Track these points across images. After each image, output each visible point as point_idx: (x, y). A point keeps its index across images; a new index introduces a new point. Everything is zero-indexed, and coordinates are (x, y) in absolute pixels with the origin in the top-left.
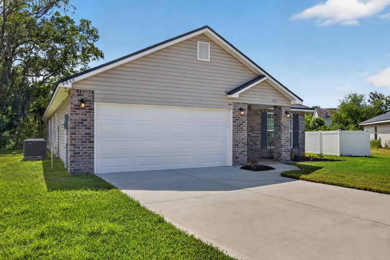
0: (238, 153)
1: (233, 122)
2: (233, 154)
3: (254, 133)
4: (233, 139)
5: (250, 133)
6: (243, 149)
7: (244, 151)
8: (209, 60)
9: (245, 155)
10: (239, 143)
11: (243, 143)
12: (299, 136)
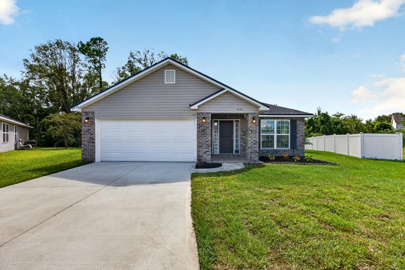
0: (202, 153)
1: (197, 128)
2: (197, 153)
4: (198, 141)
5: (243, 137)
6: (207, 150)
7: (208, 151)
8: (174, 83)
9: (208, 155)
10: (203, 145)
11: (207, 145)
12: (298, 139)
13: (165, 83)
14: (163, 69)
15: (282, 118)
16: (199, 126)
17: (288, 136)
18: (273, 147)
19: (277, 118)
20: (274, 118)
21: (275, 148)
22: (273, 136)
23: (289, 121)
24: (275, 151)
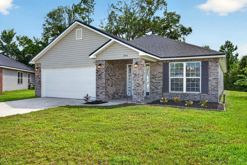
0: (99, 93)
1: (96, 73)
2: (96, 93)
3: (156, 80)
4: (96, 84)
5: (152, 80)
6: (102, 91)
7: (103, 92)
8: (81, 39)
9: (103, 95)
10: (100, 87)
11: (102, 87)
12: (210, 83)
13: (77, 39)
14: (75, 29)
15: (191, 60)
16: (98, 71)
17: (199, 79)
18: (183, 91)
19: (186, 60)
20: (183, 60)
21: (185, 91)
22: (183, 79)
23: (200, 62)
24: (184, 94)
